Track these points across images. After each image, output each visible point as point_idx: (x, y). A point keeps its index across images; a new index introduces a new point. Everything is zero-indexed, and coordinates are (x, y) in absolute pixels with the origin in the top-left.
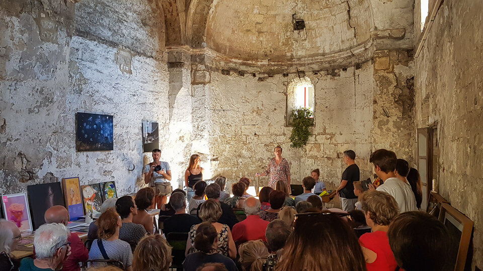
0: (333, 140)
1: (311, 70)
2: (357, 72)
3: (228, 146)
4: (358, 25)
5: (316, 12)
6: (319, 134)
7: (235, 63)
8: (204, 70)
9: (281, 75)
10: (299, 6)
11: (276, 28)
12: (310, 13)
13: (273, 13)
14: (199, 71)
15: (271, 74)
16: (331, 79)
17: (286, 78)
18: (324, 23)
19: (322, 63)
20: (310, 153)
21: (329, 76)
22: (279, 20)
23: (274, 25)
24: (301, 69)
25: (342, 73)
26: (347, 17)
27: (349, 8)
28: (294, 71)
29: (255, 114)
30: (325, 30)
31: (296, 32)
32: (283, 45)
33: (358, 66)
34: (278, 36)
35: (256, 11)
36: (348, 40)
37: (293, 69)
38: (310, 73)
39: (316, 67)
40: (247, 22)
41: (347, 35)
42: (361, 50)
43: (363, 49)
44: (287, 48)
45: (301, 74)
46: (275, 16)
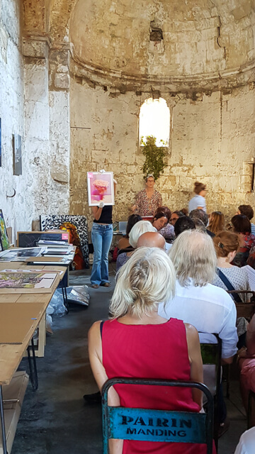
0: (191, 172)
1: (168, 90)
2: (225, 98)
3: (79, 174)
4: (230, 45)
5: (178, 23)
6: (175, 165)
7: (87, 70)
8: (66, 73)
9: (133, 93)
10: (160, 12)
11: (130, 34)
12: (171, 23)
13: (129, 15)
14: (60, 72)
15: (123, 90)
16: (191, 103)
17: (139, 97)
18: (185, 37)
19: (180, 83)
20: (164, 187)
21: (189, 100)
22: (135, 24)
23: (129, 30)
24: (157, 88)
25: (205, 97)
26: (215, 34)
27: (221, 24)
28: (148, 90)
29: (105, 136)
30: (186, 46)
31: (152, 43)
32: (138, 56)
33: (226, 91)
34: (132, 44)
35: (112, 9)
36: (215, 61)
37: (147, 87)
38: (167, 94)
39: (173, 88)
40: (101, 21)
41: (214, 54)
42: (233, 73)
43: (237, 72)
44: (141, 61)
45: (156, 94)
46: (131, 19)
